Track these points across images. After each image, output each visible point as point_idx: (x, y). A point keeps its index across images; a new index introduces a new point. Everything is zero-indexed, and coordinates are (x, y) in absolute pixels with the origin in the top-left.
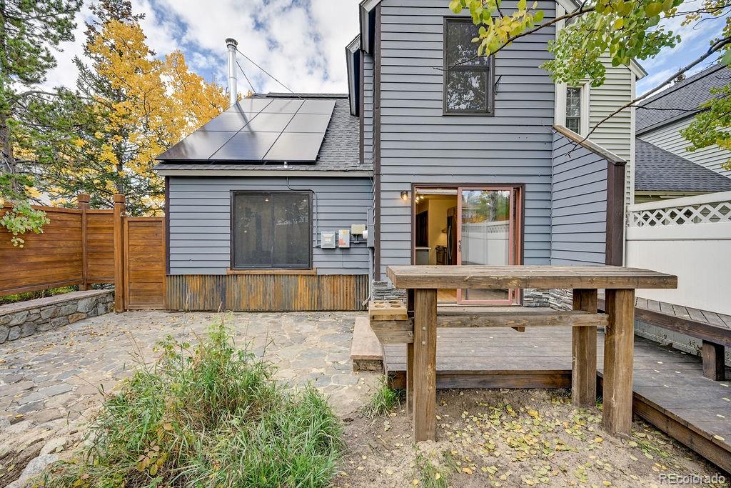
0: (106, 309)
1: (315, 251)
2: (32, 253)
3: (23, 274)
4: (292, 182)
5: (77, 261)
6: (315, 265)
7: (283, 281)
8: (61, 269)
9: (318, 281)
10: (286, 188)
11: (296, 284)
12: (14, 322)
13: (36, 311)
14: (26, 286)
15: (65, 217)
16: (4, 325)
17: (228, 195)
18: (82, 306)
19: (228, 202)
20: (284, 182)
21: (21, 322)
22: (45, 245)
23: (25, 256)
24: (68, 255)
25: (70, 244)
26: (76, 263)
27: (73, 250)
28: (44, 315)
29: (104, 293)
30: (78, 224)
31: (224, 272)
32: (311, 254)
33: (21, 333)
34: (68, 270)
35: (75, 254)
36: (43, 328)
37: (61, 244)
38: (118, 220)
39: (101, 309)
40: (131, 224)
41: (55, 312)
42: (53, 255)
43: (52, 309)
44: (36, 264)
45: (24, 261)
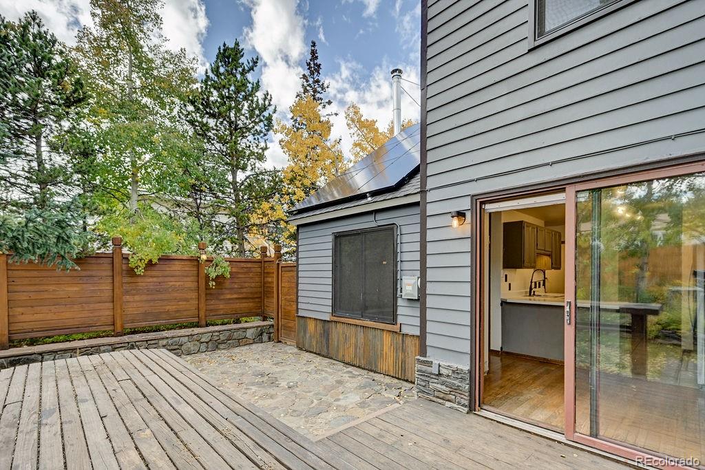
0: (269, 338)
1: (400, 302)
2: (227, 291)
3: (221, 307)
4: (379, 217)
5: (257, 298)
6: (400, 320)
7: (371, 334)
8: (246, 304)
9: (403, 340)
10: (373, 225)
11: (382, 340)
12: (202, 340)
13: (217, 334)
14: (223, 314)
15: (249, 265)
16: (198, 341)
17: (331, 238)
18: (249, 333)
19: (330, 246)
20: (371, 218)
21: (207, 340)
22: (236, 286)
23: (223, 294)
24: (251, 293)
25: (253, 285)
26: (257, 300)
27: (255, 290)
28: (222, 338)
29: (269, 325)
30: (259, 270)
31: (327, 317)
32: (395, 307)
33: (207, 348)
34: (251, 304)
35: (256, 293)
36: (221, 346)
37: (246, 285)
38: (275, 266)
39: (265, 337)
40: (283, 269)
41: (230, 336)
42: (242, 293)
43: (227, 334)
44: (230, 299)
45: (222, 297)
